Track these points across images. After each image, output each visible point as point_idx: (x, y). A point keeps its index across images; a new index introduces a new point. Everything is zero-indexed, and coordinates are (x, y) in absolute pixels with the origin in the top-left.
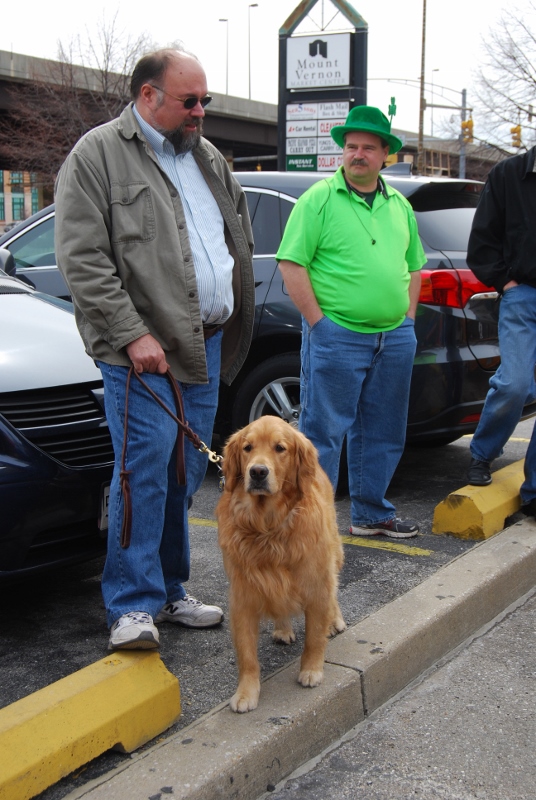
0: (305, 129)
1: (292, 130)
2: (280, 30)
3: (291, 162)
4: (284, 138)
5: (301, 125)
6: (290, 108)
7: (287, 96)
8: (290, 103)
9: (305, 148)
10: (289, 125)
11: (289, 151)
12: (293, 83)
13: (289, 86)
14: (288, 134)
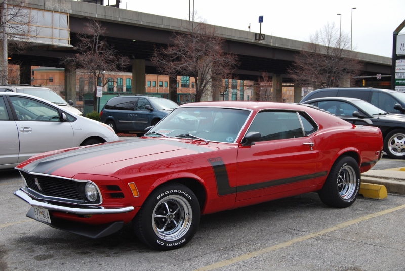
0: (403, 69)
1: (398, 69)
2: (394, 32)
3: (397, 81)
4: (395, 72)
5: (402, 68)
6: (397, 61)
7: (396, 57)
8: (397, 59)
9: (403, 76)
10: (397, 68)
11: (396, 78)
12: (399, 52)
13: (397, 53)
14: (396, 71)
